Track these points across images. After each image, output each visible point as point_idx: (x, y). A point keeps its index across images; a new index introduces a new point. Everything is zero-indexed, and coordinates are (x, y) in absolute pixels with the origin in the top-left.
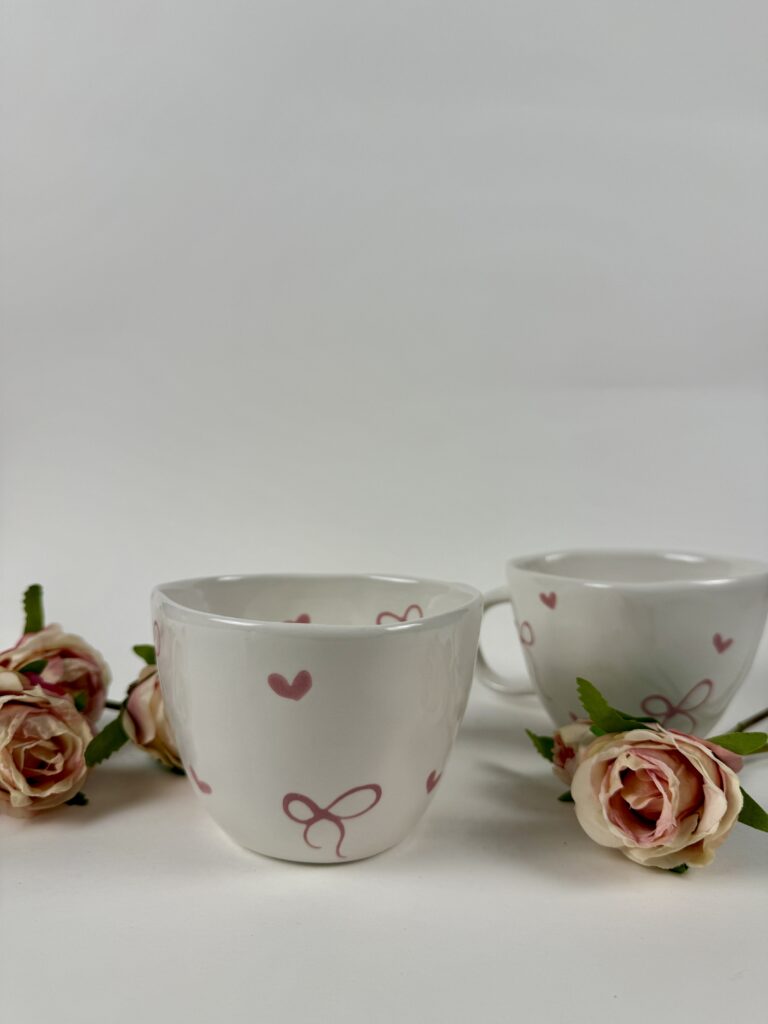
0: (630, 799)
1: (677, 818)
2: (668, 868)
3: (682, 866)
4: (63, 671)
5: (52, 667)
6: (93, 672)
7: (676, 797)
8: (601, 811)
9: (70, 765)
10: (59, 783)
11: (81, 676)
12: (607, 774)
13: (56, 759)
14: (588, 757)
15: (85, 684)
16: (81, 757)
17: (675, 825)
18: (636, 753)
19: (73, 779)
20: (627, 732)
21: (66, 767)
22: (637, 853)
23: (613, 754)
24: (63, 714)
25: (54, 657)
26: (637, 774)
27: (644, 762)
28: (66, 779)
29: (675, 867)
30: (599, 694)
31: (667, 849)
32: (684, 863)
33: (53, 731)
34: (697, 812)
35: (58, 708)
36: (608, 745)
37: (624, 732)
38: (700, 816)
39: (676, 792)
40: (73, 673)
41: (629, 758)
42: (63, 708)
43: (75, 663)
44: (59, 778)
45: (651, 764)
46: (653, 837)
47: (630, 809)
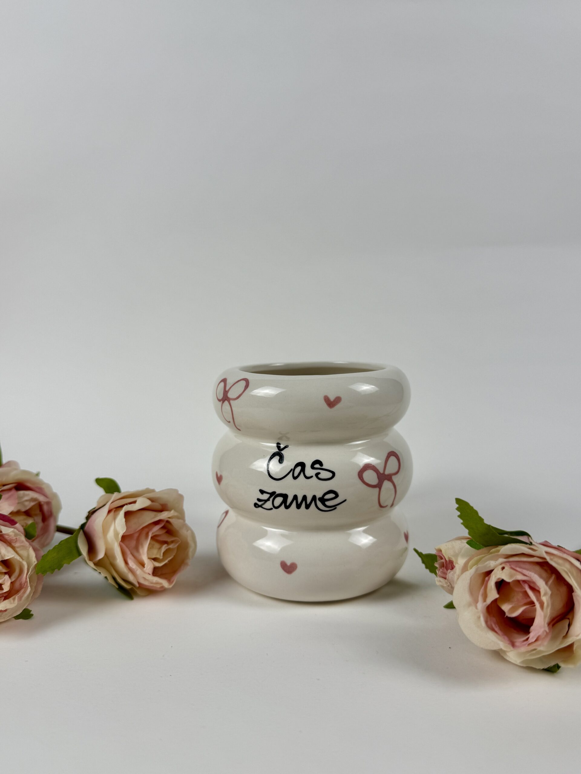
0: (506, 607)
1: (549, 624)
2: (542, 668)
3: (554, 666)
4: (17, 501)
5: (8, 499)
6: (44, 502)
7: (548, 606)
8: (479, 618)
9: (17, 585)
10: (7, 601)
11: (34, 506)
12: (484, 585)
13: (3, 579)
14: (468, 569)
15: (38, 512)
16: (26, 579)
17: (548, 631)
18: (510, 565)
19: (18, 598)
20: (502, 546)
21: (13, 586)
22: (513, 656)
23: (490, 566)
24: (12, 541)
25: (10, 490)
26: (511, 584)
27: (518, 573)
28: (13, 597)
29: (549, 667)
30: (476, 512)
31: (541, 652)
32: (557, 663)
33: (3, 555)
34: (568, 617)
35: (8, 535)
36: (485, 558)
37: (499, 546)
38: (571, 622)
39: (547, 601)
40: (27, 503)
41: (504, 570)
42: (13, 536)
43: (28, 495)
44: (7, 596)
45: (524, 575)
46: (527, 641)
47: (505, 616)
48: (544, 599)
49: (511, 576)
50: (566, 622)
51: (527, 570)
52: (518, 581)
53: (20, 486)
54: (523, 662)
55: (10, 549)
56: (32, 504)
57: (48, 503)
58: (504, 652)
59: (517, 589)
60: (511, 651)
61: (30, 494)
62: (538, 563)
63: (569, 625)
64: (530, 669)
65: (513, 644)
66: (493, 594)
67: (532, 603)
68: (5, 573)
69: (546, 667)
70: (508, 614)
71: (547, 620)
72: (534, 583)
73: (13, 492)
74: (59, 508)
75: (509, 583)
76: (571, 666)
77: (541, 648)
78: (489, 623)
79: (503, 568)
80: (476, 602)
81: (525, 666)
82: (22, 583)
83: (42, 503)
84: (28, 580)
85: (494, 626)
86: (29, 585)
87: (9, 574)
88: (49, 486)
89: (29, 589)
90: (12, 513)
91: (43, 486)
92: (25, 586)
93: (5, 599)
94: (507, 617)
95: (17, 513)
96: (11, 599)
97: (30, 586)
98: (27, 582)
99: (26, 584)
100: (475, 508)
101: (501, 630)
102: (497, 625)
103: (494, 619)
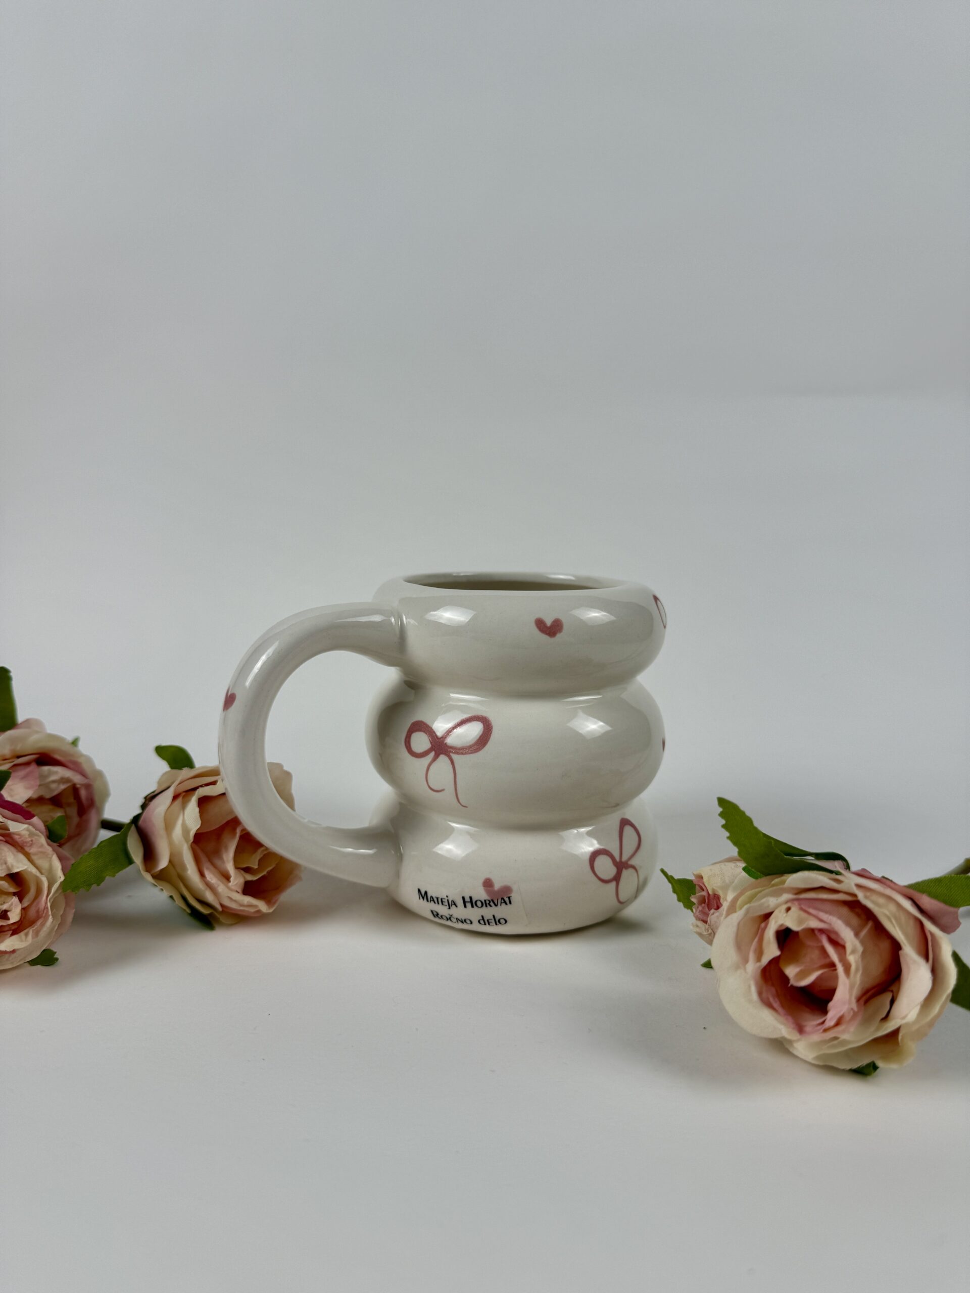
0: (791, 971)
1: (859, 999)
2: (848, 1067)
3: (868, 1065)
4: (38, 783)
5: (24, 778)
6: (82, 785)
7: (857, 970)
8: (749, 987)
9: (32, 912)
10: (15, 937)
11: (64, 790)
12: (758, 935)
13: (10, 903)
14: (736, 909)
15: (71, 800)
16: (46, 903)
17: (856, 1009)
18: (800, 905)
19: (33, 932)
20: (789, 875)
21: (26, 914)
22: (803, 1048)
23: (768, 906)
24: (25, 844)
25: (27, 764)
26: (801, 935)
27: (811, 918)
28: (26, 931)
29: (859, 1067)
30: (749, 821)
31: (845, 1042)
32: (872, 1060)
33: (10, 866)
34: (891, 989)
35: (19, 835)
36: (763, 892)
37: (786, 875)
38: (895, 996)
39: (856, 962)
40: (54, 786)
41: (790, 912)
42: (27, 836)
43: (56, 773)
44: (17, 929)
45: (821, 921)
46: (823, 1025)
47: (789, 985)
48: (852, 959)
49: (800, 921)
50: (888, 997)
51: (826, 912)
52: (812, 931)
53: (45, 759)
54: (818, 1058)
55: (21, 857)
56: (62, 787)
57: (88, 787)
58: (790, 1042)
59: (810, 943)
60: (798, 1040)
61: (58, 772)
62: (845, 903)
63: (892, 1002)
64: (828, 1068)
65: (801, 1030)
66: (772, 951)
67: (832, 965)
68: (14, 894)
69: (855, 1066)
70: (793, 982)
71: (856, 992)
72: (836, 933)
73: (33, 767)
74: (106, 794)
75: (797, 933)
76: (894, 1066)
77: (845, 1037)
78: (764, 995)
79: (788, 909)
80: (746, 961)
81: (821, 1063)
82: (40, 910)
83: (78, 786)
84: (49, 905)
85: (771, 999)
86: (50, 913)
87: (21, 896)
88: (89, 760)
89: (50, 919)
90: (29, 801)
91: (81, 760)
92: (44, 915)
93: (12, 934)
94: (792, 986)
95: (39, 801)
96: (22, 934)
97: (52, 915)
98: (47, 908)
99: (45, 911)
100: (748, 813)
101: (783, 1006)
102: (776, 999)
103: (773, 990)
